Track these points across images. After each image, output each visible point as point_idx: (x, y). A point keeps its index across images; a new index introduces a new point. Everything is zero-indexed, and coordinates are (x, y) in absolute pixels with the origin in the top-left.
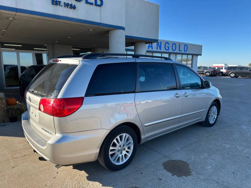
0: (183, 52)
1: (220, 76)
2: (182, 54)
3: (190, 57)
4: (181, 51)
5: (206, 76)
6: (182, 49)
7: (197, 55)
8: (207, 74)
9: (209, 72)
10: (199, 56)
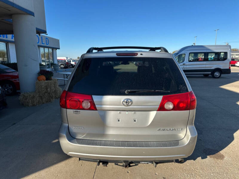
0: (45, 45)
1: (70, 68)
2: (44, 47)
3: (51, 50)
4: (44, 44)
5: (61, 68)
6: (44, 42)
7: (56, 49)
8: (61, 66)
9: (63, 65)
10: (57, 50)
